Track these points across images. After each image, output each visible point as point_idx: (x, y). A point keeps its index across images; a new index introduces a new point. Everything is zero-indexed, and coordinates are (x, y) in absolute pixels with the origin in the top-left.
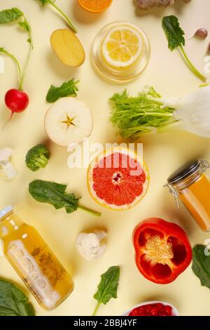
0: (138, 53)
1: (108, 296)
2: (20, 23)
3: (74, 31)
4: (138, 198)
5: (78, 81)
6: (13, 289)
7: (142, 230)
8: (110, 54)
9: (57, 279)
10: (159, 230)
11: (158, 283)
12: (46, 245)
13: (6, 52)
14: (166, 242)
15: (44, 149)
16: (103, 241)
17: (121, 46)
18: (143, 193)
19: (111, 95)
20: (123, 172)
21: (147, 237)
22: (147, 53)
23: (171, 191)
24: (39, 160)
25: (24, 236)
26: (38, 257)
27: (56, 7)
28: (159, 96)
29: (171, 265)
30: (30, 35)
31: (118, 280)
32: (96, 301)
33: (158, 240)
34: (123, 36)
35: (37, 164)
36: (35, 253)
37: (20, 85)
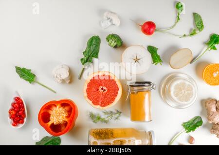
0: (179, 102)
2: (195, 30)
3: (191, 62)
4: (91, 102)
5: (161, 65)
7: (71, 105)
11: (39, 115)
13: (177, 22)
14: (64, 120)
16: (63, 81)
18: (94, 106)
20: (107, 93)
21: (67, 108)
22: (179, 107)
24: (113, 41)
27: (205, 51)
29: (50, 123)
30: (188, 35)
33: (65, 115)
34: (189, 92)
35: (110, 41)
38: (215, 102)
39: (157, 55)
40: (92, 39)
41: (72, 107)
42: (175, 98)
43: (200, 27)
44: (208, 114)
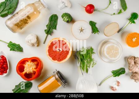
0: (110, 58)
1: (11, 47)
2: (121, 10)
3: (118, 32)
4: (51, 58)
5: (98, 34)
6: (13, 8)
7: (38, 61)
8: (109, 46)
9: (18, 26)
10: (38, 67)
11: (17, 67)
12: (31, 22)
13: (109, 4)
14: (33, 70)
15: (71, 20)
16: (33, 45)
17: (113, 51)
18: (53, 61)
19: (93, 48)
20: (61, 52)
21: (36, 63)
22: (111, 62)
23: (54, 72)
24: (66, 18)
25: (35, 13)
26: (27, 18)
27: (127, 25)
28: (92, 67)
29: (24, 73)
30: (116, 14)
31: (17, 51)
32: (9, 42)
33: (35, 67)
34: (117, 51)
35: (64, 17)
36: (29, 17)
37: (96, 10)
38: (134, 58)
39: (96, 27)
42: (107, 56)
43: (124, 8)
44: (129, 67)
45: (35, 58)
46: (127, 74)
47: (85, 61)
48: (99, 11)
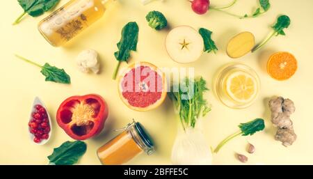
0: (239, 100)
1: (47, 74)
2: (259, 9)
3: (253, 50)
5: (215, 53)
7: (99, 101)
8: (236, 77)
9: (62, 34)
10: (99, 114)
11: (57, 113)
12: (88, 26)
14: (89, 120)
15: (163, 25)
16: (90, 71)
17: (242, 86)
19: (204, 79)
21: (94, 106)
22: (237, 107)
23: (129, 125)
24: (155, 21)
25: (96, 9)
26: (80, 19)
27: (271, 37)
28: (204, 115)
29: (71, 124)
30: (250, 17)
31: (60, 82)
32: (43, 65)
33: (92, 113)
34: (250, 87)
35: (151, 20)
36: (83, 17)
37: (213, 8)
38: (281, 101)
39: (211, 40)
40: (128, 26)
41: (101, 103)
44: (273, 116)
45: (94, 95)
46: (267, 132)
47: (191, 105)
48: (217, 9)
